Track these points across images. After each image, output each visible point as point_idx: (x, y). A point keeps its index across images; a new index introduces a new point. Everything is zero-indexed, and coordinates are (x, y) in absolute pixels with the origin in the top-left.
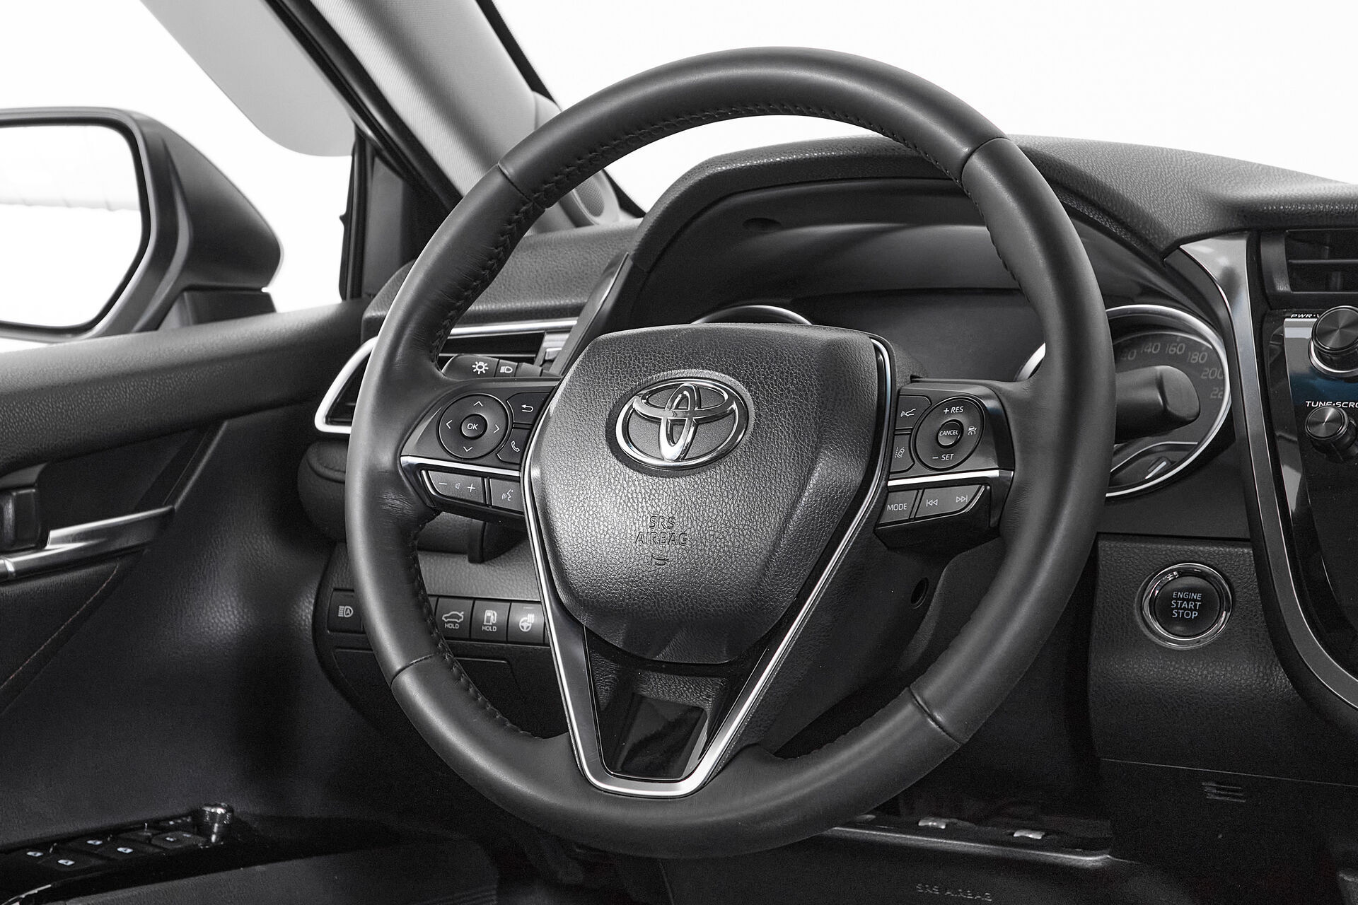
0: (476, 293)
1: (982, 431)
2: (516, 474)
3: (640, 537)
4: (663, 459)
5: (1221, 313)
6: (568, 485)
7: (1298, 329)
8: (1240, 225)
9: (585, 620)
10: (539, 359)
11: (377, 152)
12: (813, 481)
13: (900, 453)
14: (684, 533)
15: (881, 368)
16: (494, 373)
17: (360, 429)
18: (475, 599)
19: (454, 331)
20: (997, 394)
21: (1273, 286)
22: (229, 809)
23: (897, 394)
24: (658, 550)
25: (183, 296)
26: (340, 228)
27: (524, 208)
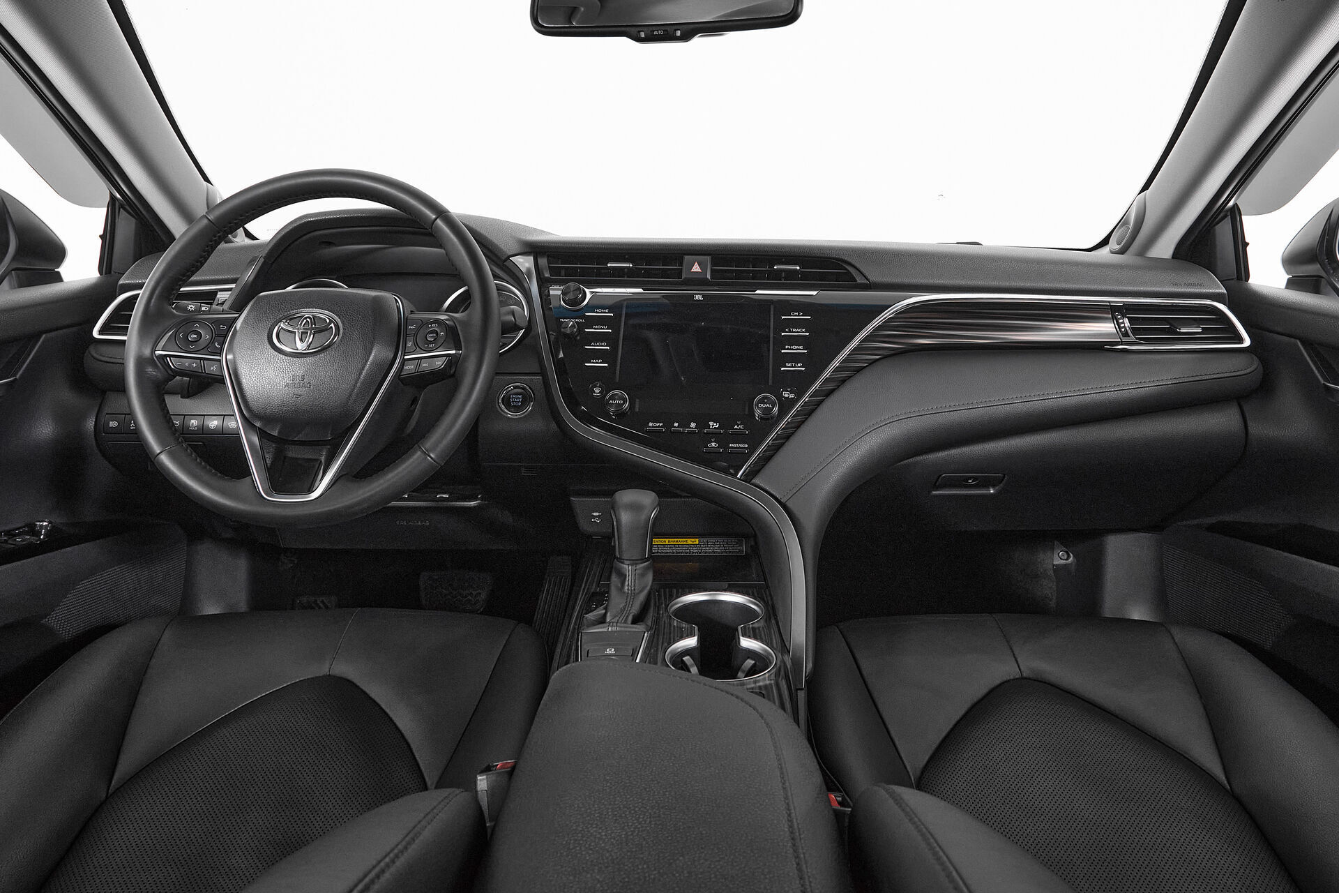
0: (193, 273)
1: (446, 334)
2: (218, 358)
3: (287, 385)
4: (297, 349)
5: (526, 285)
6: (249, 362)
7: (556, 291)
8: (530, 251)
9: (258, 424)
10: (216, 302)
11: (122, 206)
12: (371, 358)
13: (409, 344)
14: (309, 383)
15: (398, 308)
16: (198, 311)
17: (132, 337)
18: (185, 415)
19: (181, 290)
20: (452, 319)
21: (543, 275)
22: (50, 522)
23: (406, 319)
24: (297, 391)
25: (12, 274)
26: (100, 241)
27: (219, 235)
